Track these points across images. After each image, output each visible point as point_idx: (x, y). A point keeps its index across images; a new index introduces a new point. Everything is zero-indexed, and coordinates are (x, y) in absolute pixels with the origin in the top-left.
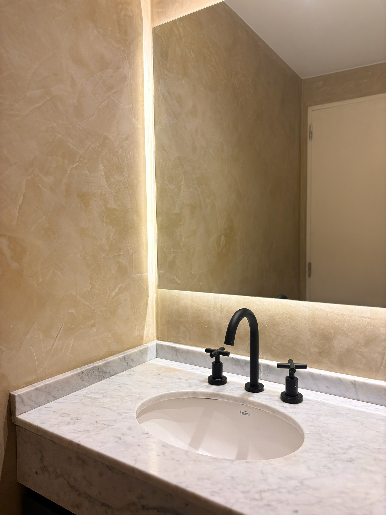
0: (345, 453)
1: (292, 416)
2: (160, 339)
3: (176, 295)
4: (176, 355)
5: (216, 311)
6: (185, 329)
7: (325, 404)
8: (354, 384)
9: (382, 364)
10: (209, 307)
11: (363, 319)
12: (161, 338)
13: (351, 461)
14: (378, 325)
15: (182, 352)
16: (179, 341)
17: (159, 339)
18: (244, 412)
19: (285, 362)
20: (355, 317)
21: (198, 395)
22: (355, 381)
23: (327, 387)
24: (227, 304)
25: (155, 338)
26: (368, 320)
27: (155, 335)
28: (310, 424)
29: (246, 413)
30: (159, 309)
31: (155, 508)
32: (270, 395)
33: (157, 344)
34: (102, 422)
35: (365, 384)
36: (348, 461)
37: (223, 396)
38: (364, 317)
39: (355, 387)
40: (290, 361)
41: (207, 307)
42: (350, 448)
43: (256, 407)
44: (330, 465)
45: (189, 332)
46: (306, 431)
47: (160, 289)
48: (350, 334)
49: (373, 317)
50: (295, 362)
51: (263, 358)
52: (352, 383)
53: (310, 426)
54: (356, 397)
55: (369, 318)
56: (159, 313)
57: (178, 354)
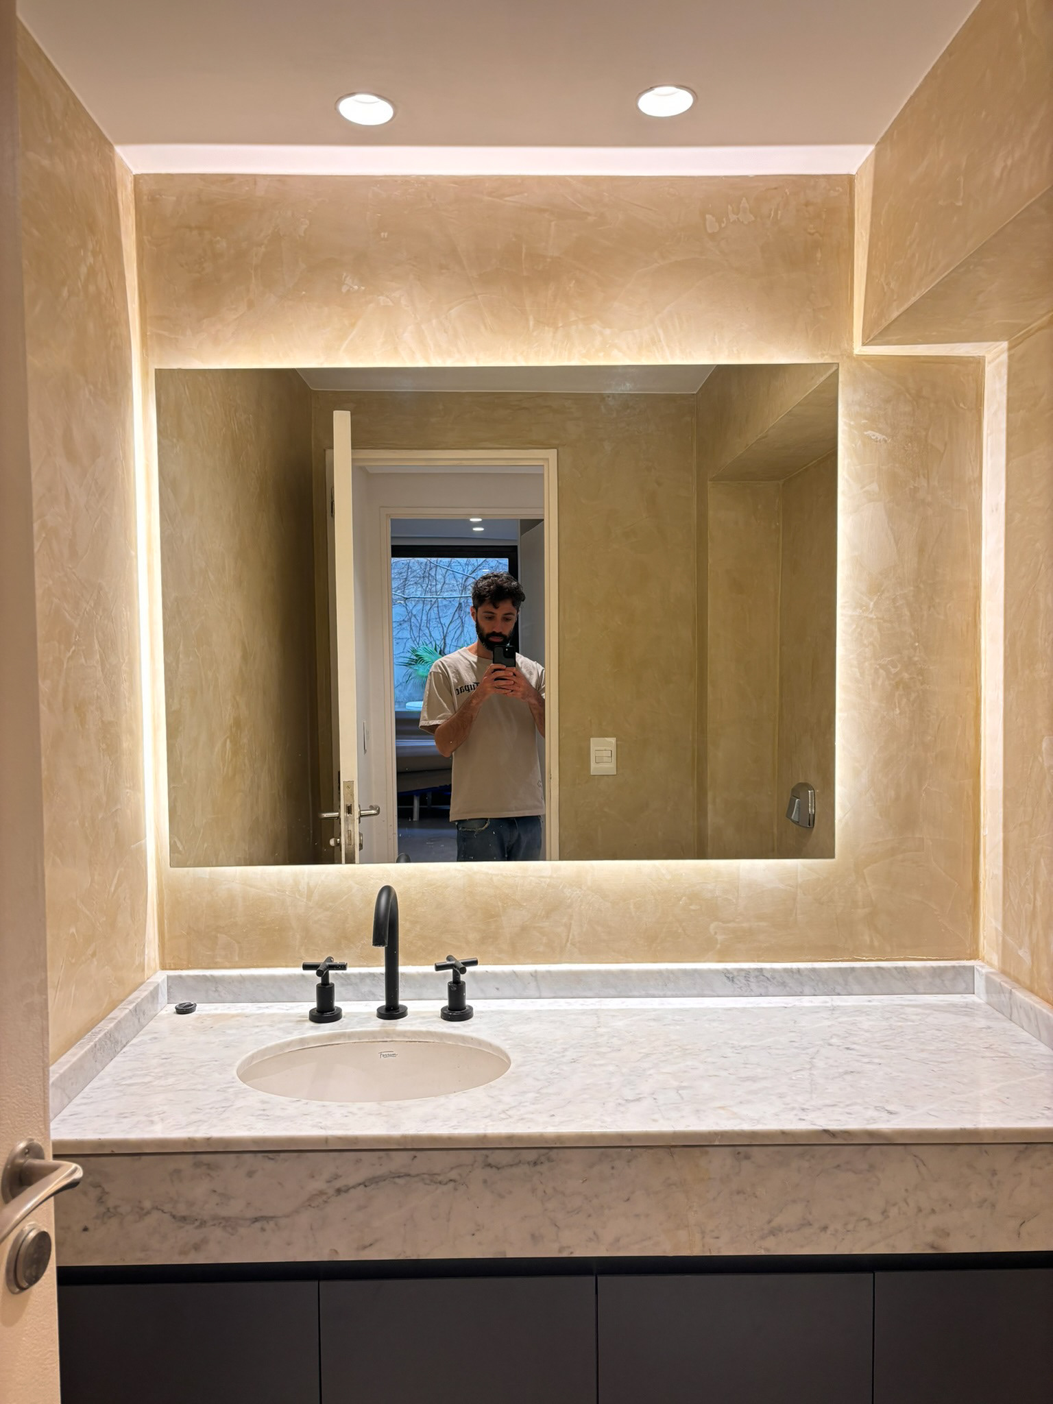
0: (563, 1056)
1: (474, 1035)
2: (170, 966)
3: (207, 877)
4: (216, 991)
5: (298, 897)
6: (229, 939)
7: (505, 1012)
8: (534, 975)
9: (567, 941)
10: (282, 892)
11: (542, 879)
12: (172, 965)
13: (574, 1061)
14: (561, 887)
15: (230, 983)
16: (216, 963)
17: (168, 967)
18: (387, 1053)
19: (444, 961)
20: (531, 878)
21: (308, 1044)
22: (536, 972)
23: (498, 989)
24: (320, 882)
25: (158, 968)
26: (548, 880)
27: (157, 961)
28: (503, 1038)
29: (389, 1053)
30: (165, 908)
31: (360, 1184)
32: (424, 1018)
33: (169, 977)
34: (210, 1106)
35: (549, 972)
36: (572, 1062)
37: (350, 1036)
38: (543, 877)
39: (536, 980)
40: (449, 959)
41: (278, 891)
42: (565, 1050)
43: (409, 1038)
44: (556, 1071)
45: (239, 943)
46: (505, 1046)
47: (174, 867)
48: (525, 904)
49: (555, 876)
50: (460, 958)
51: (405, 964)
52: (532, 975)
53: (506, 1040)
54: (538, 995)
55: (551, 877)
56: (165, 915)
57: (220, 989)
